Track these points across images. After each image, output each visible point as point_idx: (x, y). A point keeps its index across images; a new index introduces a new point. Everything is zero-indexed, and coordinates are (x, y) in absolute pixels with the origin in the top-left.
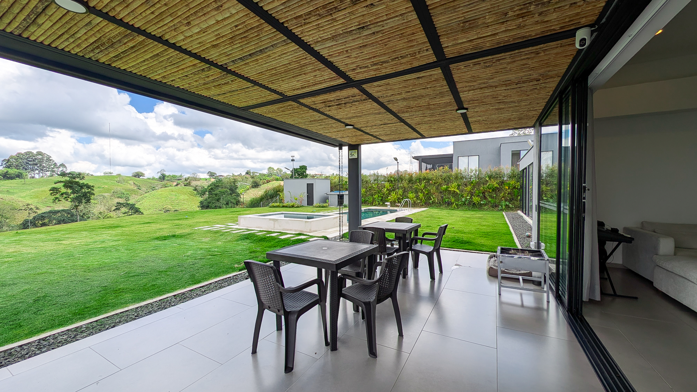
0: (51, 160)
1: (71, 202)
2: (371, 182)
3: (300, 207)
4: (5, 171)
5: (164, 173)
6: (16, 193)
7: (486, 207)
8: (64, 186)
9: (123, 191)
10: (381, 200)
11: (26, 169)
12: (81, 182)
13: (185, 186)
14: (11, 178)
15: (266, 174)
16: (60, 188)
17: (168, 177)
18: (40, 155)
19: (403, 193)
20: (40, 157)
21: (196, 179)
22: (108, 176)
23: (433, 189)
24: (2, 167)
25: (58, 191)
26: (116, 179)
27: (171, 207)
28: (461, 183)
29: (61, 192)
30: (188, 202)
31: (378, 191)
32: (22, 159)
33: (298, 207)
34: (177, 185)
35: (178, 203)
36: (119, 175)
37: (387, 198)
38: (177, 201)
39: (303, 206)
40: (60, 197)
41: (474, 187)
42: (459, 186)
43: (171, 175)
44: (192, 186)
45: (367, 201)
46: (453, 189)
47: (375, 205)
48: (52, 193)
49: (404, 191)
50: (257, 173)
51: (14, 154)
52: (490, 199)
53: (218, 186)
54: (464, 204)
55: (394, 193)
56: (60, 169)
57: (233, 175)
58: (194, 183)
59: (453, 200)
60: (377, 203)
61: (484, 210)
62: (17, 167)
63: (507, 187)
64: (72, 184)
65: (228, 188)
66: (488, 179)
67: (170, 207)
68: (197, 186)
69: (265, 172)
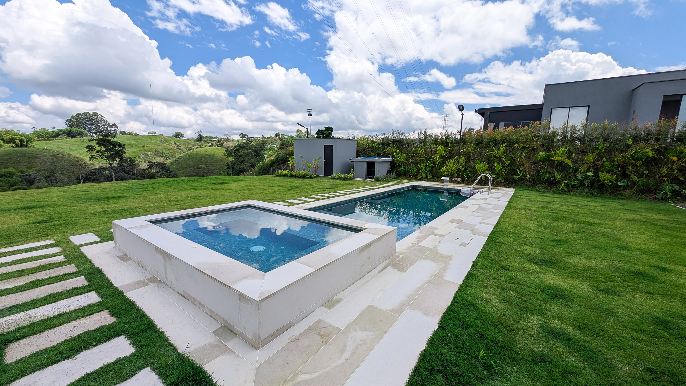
0: (105, 120)
1: (106, 159)
2: (415, 145)
3: (314, 177)
4: (69, 129)
5: (201, 134)
6: (76, 150)
7: (628, 192)
8: (98, 144)
9: (164, 150)
10: (430, 171)
11: (85, 129)
12: (113, 140)
13: (218, 146)
14: (74, 136)
15: (294, 136)
16: (95, 146)
17: (205, 138)
18: (96, 115)
19: (466, 162)
20: (96, 117)
21: (228, 140)
22: (152, 136)
23: (520, 158)
24: (66, 126)
25: (93, 148)
26: (159, 139)
27: (206, 167)
28: (575, 149)
29: (96, 150)
30: (220, 162)
31: (425, 158)
32: (81, 119)
33: (311, 177)
34: (211, 146)
35: (211, 163)
36: (162, 135)
37: (440, 169)
38: (211, 162)
39: (318, 176)
40: (95, 155)
41: (600, 156)
42: (570, 153)
43: (208, 136)
44: (224, 147)
45: (408, 171)
46: (560, 159)
47: (420, 179)
48: (88, 151)
49: (468, 160)
50: (286, 135)
51: (75, 114)
52: (635, 178)
53: (243, 147)
54: (582, 184)
55: (453, 162)
56: (112, 129)
57: (264, 137)
58: (226, 144)
59: (559, 177)
60: (424, 176)
61: (622, 197)
62: (78, 126)
63: (675, 159)
64: (105, 142)
65: (252, 150)
66: (630, 142)
67: (204, 167)
68: (229, 147)
69: (294, 135)
